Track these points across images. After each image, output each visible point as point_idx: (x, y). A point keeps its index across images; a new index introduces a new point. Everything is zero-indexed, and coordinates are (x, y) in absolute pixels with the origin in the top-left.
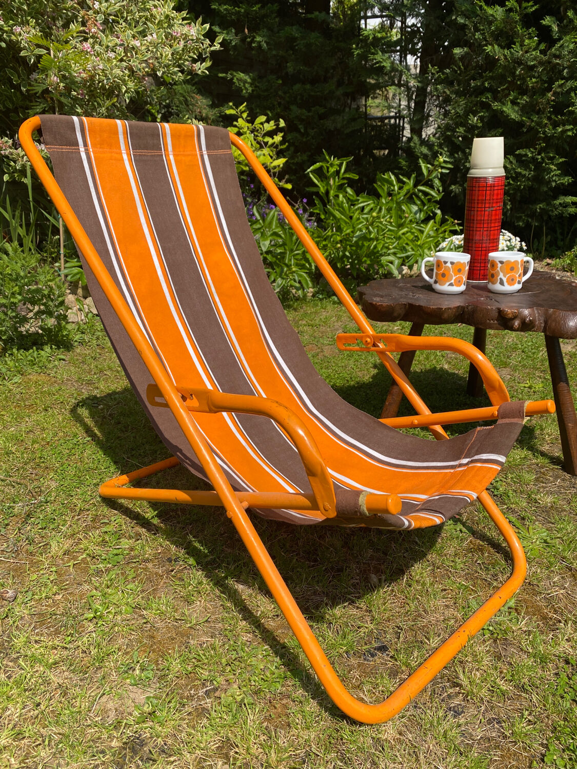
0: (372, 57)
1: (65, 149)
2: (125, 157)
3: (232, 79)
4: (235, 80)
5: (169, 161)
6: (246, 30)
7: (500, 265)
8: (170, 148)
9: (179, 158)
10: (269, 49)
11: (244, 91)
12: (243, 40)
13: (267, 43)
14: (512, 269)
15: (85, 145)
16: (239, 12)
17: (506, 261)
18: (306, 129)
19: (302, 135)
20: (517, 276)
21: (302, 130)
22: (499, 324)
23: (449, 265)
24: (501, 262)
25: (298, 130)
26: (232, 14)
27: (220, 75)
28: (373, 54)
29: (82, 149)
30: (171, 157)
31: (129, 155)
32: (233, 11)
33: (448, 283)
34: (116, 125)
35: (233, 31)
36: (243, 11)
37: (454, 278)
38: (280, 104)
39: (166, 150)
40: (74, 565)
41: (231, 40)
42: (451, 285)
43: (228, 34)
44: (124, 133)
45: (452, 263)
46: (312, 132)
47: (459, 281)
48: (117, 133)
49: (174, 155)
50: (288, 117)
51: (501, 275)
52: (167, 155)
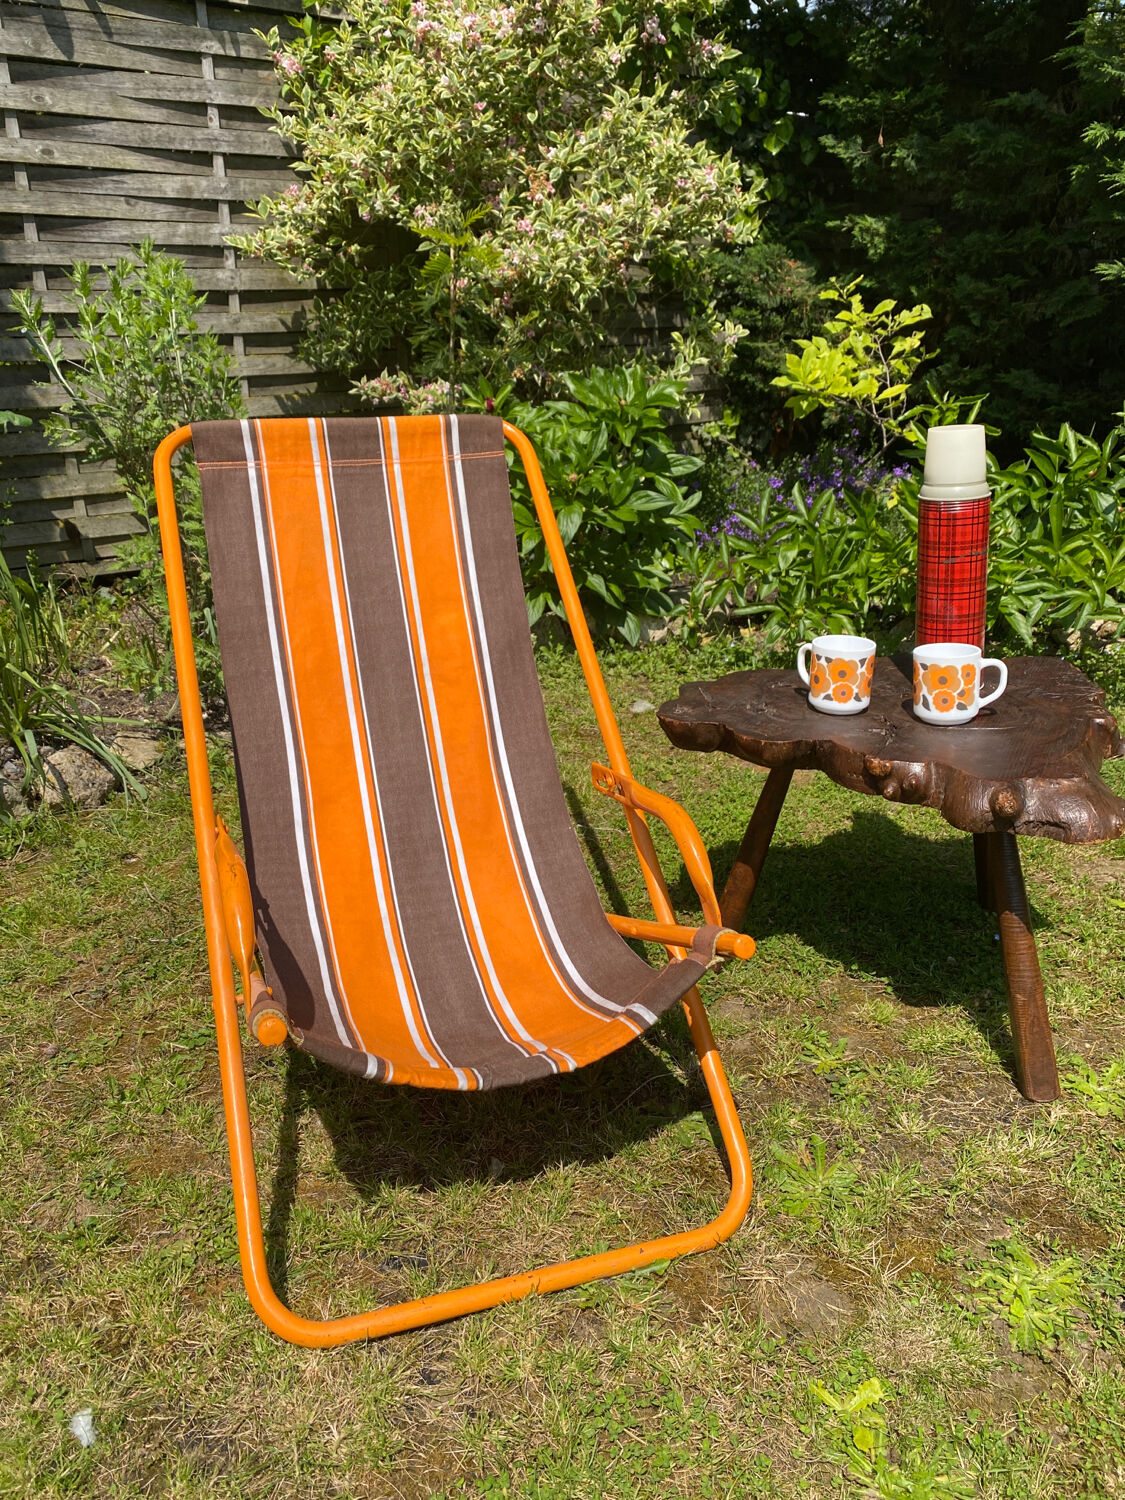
0: (1107, 178)
1: (227, 465)
2: (318, 471)
3: (851, 229)
4: (856, 232)
5: (391, 474)
6: (881, 139)
7: (922, 671)
8: (395, 454)
9: (409, 468)
10: (921, 170)
11: (871, 252)
12: (876, 157)
13: (918, 160)
14: (943, 681)
15: (257, 457)
16: (872, 105)
17: (932, 665)
18: (984, 318)
19: (977, 330)
20: (955, 694)
21: (976, 322)
22: (866, 783)
23: (823, 661)
24: (925, 667)
25: (968, 323)
26: (858, 110)
27: (830, 224)
28: (1112, 171)
29: (251, 464)
30: (397, 468)
31: (325, 468)
32: (860, 105)
33: (823, 695)
34: (307, 427)
35: (859, 141)
36: (878, 103)
37: (833, 687)
38: (936, 273)
39: (389, 456)
40: (145, 1035)
41: (853, 159)
42: (828, 697)
43: (847, 148)
44: (318, 438)
45: (828, 660)
46: (994, 325)
47: (843, 694)
48: (307, 438)
49: (402, 464)
50: (952, 296)
51: (924, 691)
52: (390, 465)
